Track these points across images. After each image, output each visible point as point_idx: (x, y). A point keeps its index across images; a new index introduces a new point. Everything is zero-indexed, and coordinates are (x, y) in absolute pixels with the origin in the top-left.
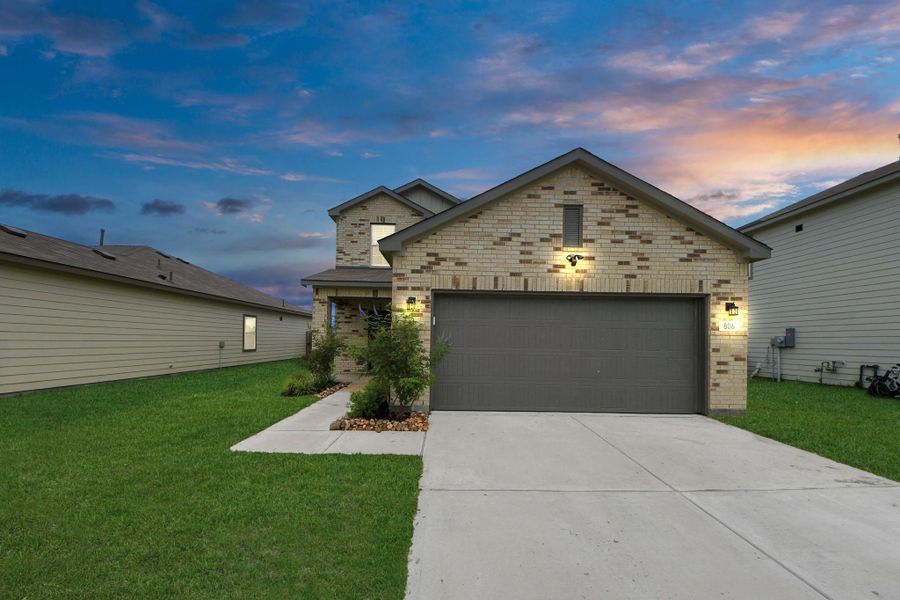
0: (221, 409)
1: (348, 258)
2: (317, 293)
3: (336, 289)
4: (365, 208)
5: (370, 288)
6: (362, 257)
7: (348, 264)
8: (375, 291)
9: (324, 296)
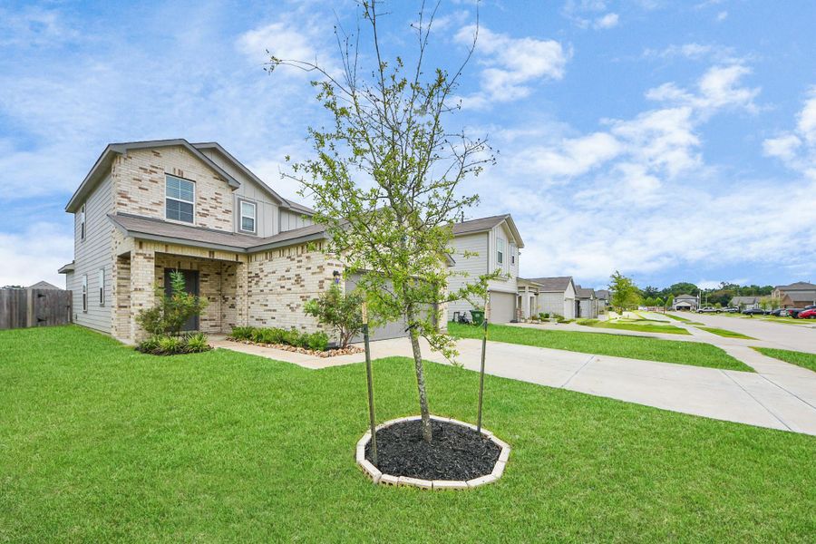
0: (156, 368)
1: (135, 205)
2: (141, 247)
3: (167, 245)
4: (157, 155)
5: (207, 249)
6: (155, 208)
7: (135, 213)
8: (212, 252)
9: (150, 250)
